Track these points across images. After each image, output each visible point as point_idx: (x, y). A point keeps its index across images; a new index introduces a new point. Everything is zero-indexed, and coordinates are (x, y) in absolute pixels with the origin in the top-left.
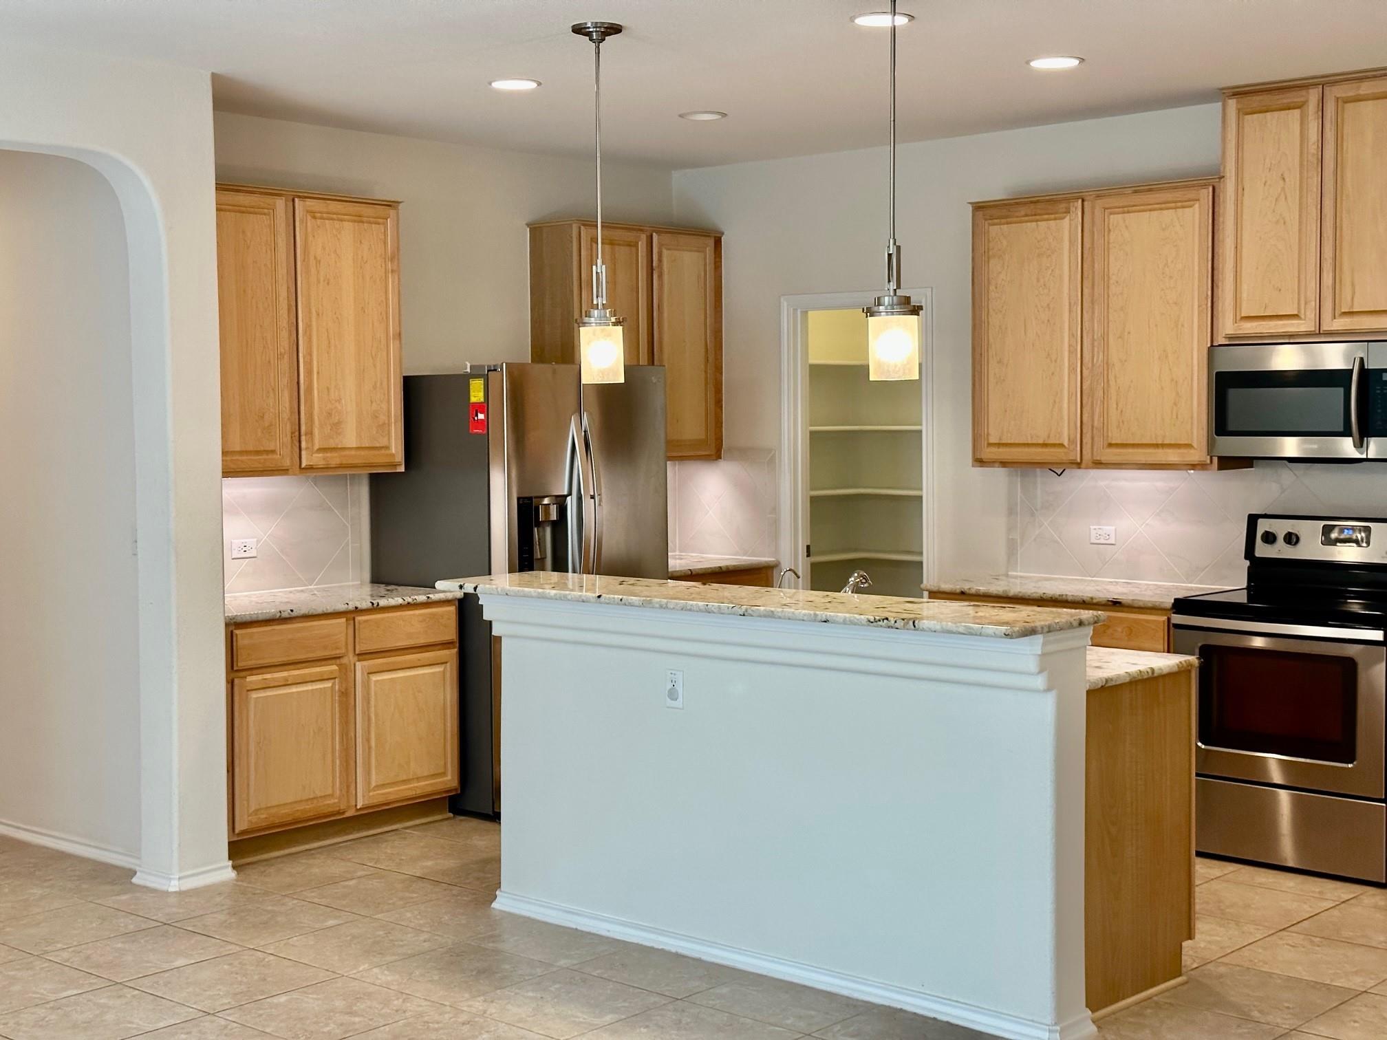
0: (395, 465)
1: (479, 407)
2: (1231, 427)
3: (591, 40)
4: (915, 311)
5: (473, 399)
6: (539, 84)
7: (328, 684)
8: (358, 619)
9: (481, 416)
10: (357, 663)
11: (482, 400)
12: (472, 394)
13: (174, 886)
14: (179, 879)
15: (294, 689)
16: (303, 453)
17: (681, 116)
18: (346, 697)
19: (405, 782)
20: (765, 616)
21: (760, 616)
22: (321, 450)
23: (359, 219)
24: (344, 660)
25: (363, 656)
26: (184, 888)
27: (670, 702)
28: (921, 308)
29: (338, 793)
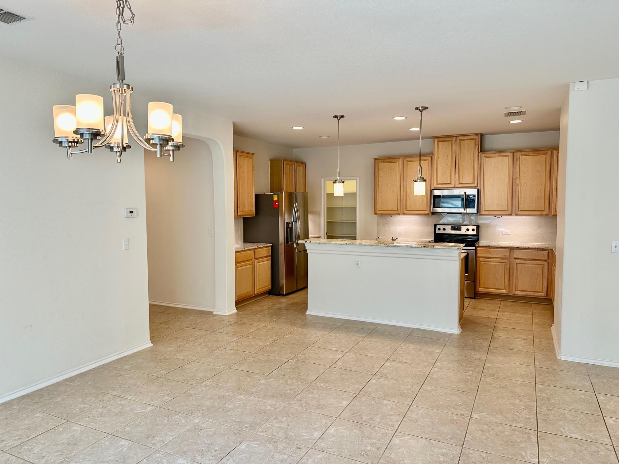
0: (254, 215)
1: (276, 202)
2: (436, 207)
3: (337, 119)
4: (425, 181)
5: (274, 200)
6: (303, 128)
7: (250, 266)
8: (255, 250)
9: (277, 204)
10: (255, 261)
11: (277, 200)
12: (274, 198)
13: (227, 314)
14: (228, 312)
15: (245, 267)
16: (239, 212)
17: (320, 137)
18: (253, 268)
19: (263, 288)
20: (393, 246)
21: (391, 246)
22: (242, 211)
23: (248, 157)
24: (253, 260)
25: (256, 259)
26: (229, 314)
27: (356, 266)
28: (426, 180)
29: (252, 291)
